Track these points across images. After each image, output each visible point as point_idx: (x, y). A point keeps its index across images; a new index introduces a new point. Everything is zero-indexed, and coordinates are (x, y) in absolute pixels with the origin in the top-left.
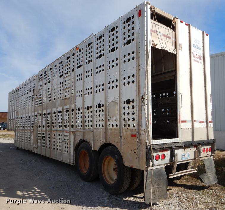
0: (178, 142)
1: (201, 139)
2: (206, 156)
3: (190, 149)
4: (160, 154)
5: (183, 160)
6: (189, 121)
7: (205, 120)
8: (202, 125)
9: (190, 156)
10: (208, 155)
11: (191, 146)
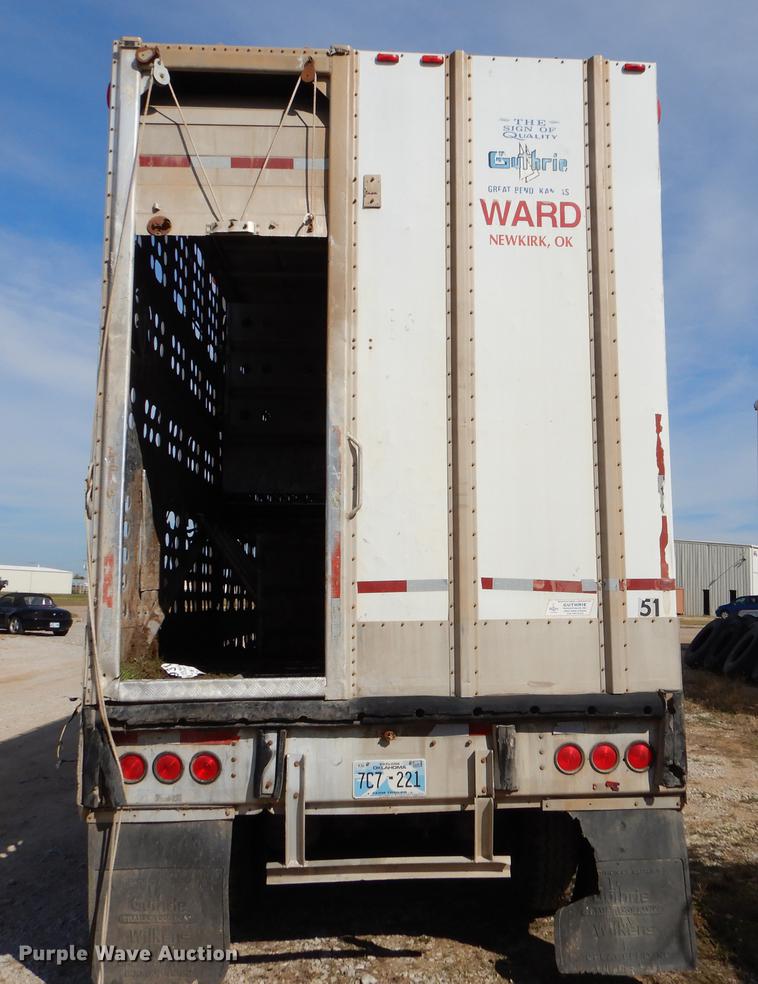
0: (322, 698)
1: (549, 684)
3: (428, 740)
4: (187, 752)
5: (368, 795)
7: (589, 572)
8: (560, 606)
9: (425, 783)
10: (614, 785)
11: (441, 722)
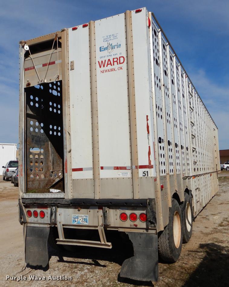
0: (64, 198)
1: (118, 196)
2: (129, 226)
3: (89, 210)
4: (39, 210)
5: (75, 223)
6: (88, 169)
8: (121, 174)
9: (88, 221)
10: (136, 225)
11: (91, 206)
